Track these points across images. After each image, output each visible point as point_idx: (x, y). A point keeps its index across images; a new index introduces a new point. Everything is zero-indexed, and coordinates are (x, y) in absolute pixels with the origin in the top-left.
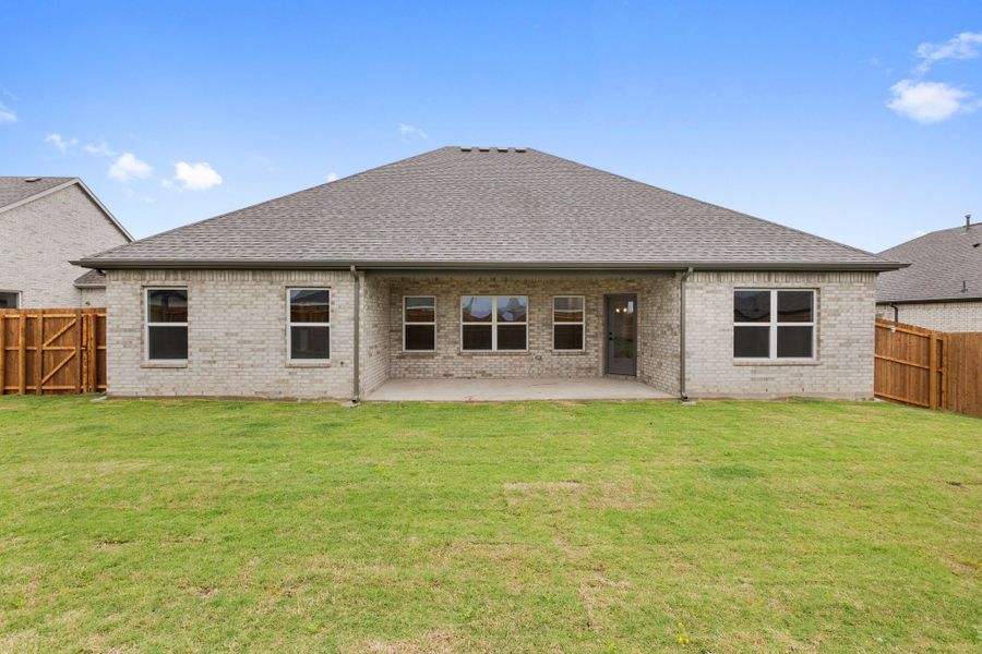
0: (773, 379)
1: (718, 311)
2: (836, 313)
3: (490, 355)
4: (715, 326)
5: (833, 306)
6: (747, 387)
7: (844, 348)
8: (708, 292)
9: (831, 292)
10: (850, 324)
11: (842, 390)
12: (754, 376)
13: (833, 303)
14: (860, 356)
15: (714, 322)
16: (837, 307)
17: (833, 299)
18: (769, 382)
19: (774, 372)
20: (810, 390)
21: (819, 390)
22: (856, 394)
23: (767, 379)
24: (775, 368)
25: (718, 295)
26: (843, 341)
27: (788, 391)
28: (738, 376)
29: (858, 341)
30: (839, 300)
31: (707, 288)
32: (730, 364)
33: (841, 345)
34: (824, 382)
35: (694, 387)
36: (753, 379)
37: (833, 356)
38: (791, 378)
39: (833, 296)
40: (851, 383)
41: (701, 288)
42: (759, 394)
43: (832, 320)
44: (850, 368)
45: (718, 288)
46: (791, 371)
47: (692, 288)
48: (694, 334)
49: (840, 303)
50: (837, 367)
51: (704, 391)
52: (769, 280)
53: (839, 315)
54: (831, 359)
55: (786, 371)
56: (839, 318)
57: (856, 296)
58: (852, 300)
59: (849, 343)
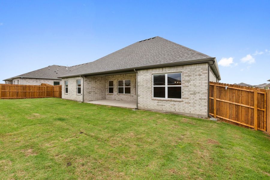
0: (164, 105)
1: (147, 82)
2: (188, 81)
3: (123, 95)
4: (146, 87)
5: (187, 78)
6: (156, 107)
7: (192, 95)
8: (144, 76)
9: (186, 73)
10: (195, 86)
11: (191, 113)
12: (158, 104)
13: (187, 77)
14: (200, 99)
15: (146, 86)
16: (189, 79)
17: (187, 76)
18: (163, 106)
19: (165, 103)
20: (178, 111)
21: (182, 111)
22: (198, 115)
23: (162, 105)
24: (165, 102)
25: (147, 77)
26: (192, 93)
27: (169, 110)
28: (153, 103)
29: (199, 93)
30: (190, 76)
31: (144, 75)
32: (151, 99)
33: (191, 94)
34: (184, 108)
35: (141, 106)
36: (158, 105)
37: (188, 98)
38: (171, 106)
39: (187, 74)
40: (196, 110)
41: (142, 75)
42: (160, 110)
43: (187, 84)
44: (195, 103)
45: (147, 75)
46: (171, 103)
47: (140, 75)
48: (140, 89)
49: (190, 77)
50: (190, 103)
51: (143, 107)
52: (163, 71)
53: (190, 82)
54: (187, 100)
55: (169, 103)
56: (190, 83)
57: (198, 74)
58: (196, 75)
59: (194, 94)
